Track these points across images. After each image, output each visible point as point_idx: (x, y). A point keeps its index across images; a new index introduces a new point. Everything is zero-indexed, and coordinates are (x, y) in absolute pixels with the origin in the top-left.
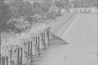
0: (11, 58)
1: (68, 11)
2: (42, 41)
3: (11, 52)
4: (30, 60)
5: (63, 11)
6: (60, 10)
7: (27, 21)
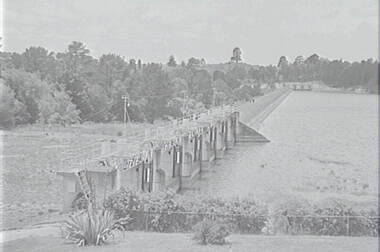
0: (157, 164)
1: (273, 87)
2: (222, 136)
3: (158, 152)
4: (197, 170)
5: (263, 86)
6: (259, 86)
7: (201, 104)
